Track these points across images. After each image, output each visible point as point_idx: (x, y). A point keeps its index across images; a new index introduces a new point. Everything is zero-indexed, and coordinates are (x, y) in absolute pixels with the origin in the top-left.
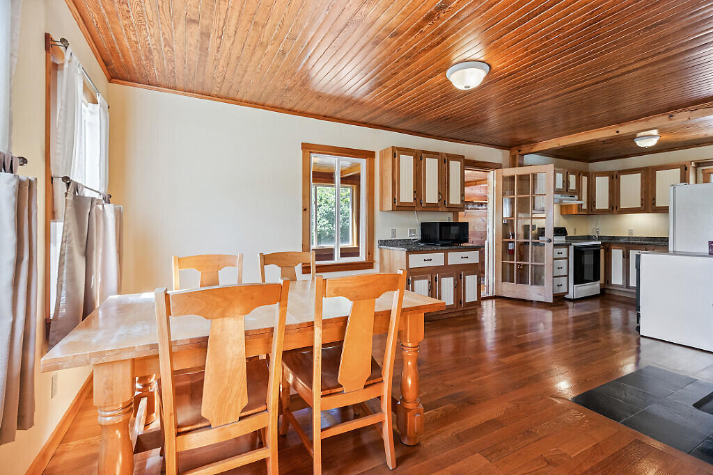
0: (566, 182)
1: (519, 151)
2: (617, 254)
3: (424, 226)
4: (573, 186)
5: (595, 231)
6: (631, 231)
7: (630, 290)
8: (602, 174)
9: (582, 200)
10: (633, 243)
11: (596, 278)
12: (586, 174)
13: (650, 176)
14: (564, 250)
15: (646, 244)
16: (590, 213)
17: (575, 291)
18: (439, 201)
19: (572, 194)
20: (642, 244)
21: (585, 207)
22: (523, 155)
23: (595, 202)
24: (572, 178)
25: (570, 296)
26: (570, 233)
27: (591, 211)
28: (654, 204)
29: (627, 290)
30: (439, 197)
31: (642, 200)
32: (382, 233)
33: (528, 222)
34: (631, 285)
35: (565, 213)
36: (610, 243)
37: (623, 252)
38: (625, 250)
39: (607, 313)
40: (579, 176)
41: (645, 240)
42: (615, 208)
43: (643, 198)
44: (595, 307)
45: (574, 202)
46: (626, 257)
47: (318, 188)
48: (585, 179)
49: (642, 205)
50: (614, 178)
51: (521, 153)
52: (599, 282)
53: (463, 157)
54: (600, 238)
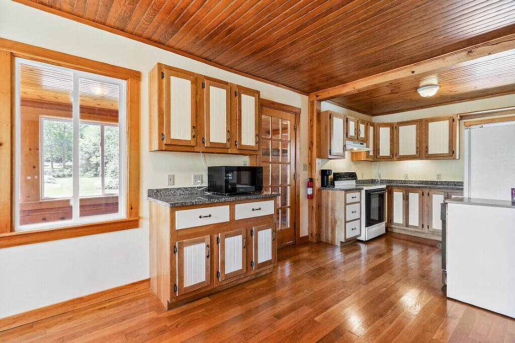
0: (357, 130)
1: (317, 96)
2: (398, 196)
4: (362, 135)
5: (377, 175)
6: (406, 176)
7: (409, 229)
8: (385, 125)
9: (369, 147)
10: (412, 187)
11: (381, 220)
12: (373, 124)
13: (424, 127)
14: (357, 194)
15: (422, 187)
16: (376, 159)
17: (366, 233)
18: (228, 140)
19: (364, 141)
20: (420, 187)
21: (371, 154)
22: (320, 101)
23: (379, 150)
24: (362, 127)
25: (362, 238)
26: (359, 178)
27: (375, 158)
28: (427, 152)
29: (406, 228)
30: (227, 136)
31: (417, 148)
33: (326, 167)
34: (410, 224)
35: (355, 159)
36: (391, 186)
37: (403, 195)
38: (405, 193)
39: (390, 250)
40: (368, 124)
41: (418, 184)
42: (395, 156)
43: (418, 147)
44: (381, 245)
45: (363, 149)
46: (406, 198)
48: (371, 128)
49: (417, 152)
50: (394, 128)
51: (319, 98)
52: (384, 222)
53: (258, 92)
54: (382, 182)
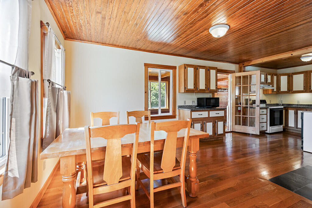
0: (266, 79)
1: (243, 65)
2: (291, 113)
3: (199, 100)
4: (269, 81)
5: (280, 101)
6: (298, 102)
7: (298, 129)
8: (284, 74)
9: (274, 87)
10: (300, 107)
11: (281, 123)
12: (276, 75)
13: (308, 75)
14: (265, 110)
15: (306, 108)
16: (278, 93)
17: (270, 130)
18: (206, 88)
19: (269, 84)
20: (304, 108)
21: (275, 90)
22: (245, 66)
23: (280, 88)
24: (269, 77)
25: (268, 132)
26: (268, 102)
27: (278, 92)
28: (310, 88)
29: (296, 129)
30: (205, 86)
31: (304, 87)
32: (179, 103)
33: (248, 97)
34: (298, 127)
35: (265, 93)
36: (288, 107)
37: (295, 112)
38: (296, 111)
39: (286, 140)
40: (272, 75)
41: (306, 106)
42: (290, 90)
43: (305, 86)
44: (280, 137)
45: (270, 88)
46: (296, 114)
47: (151, 83)
48: (275, 77)
49: (304, 89)
50: (290, 77)
51: (244, 65)
52: (282, 125)
53: (217, 68)
54: (283, 105)
